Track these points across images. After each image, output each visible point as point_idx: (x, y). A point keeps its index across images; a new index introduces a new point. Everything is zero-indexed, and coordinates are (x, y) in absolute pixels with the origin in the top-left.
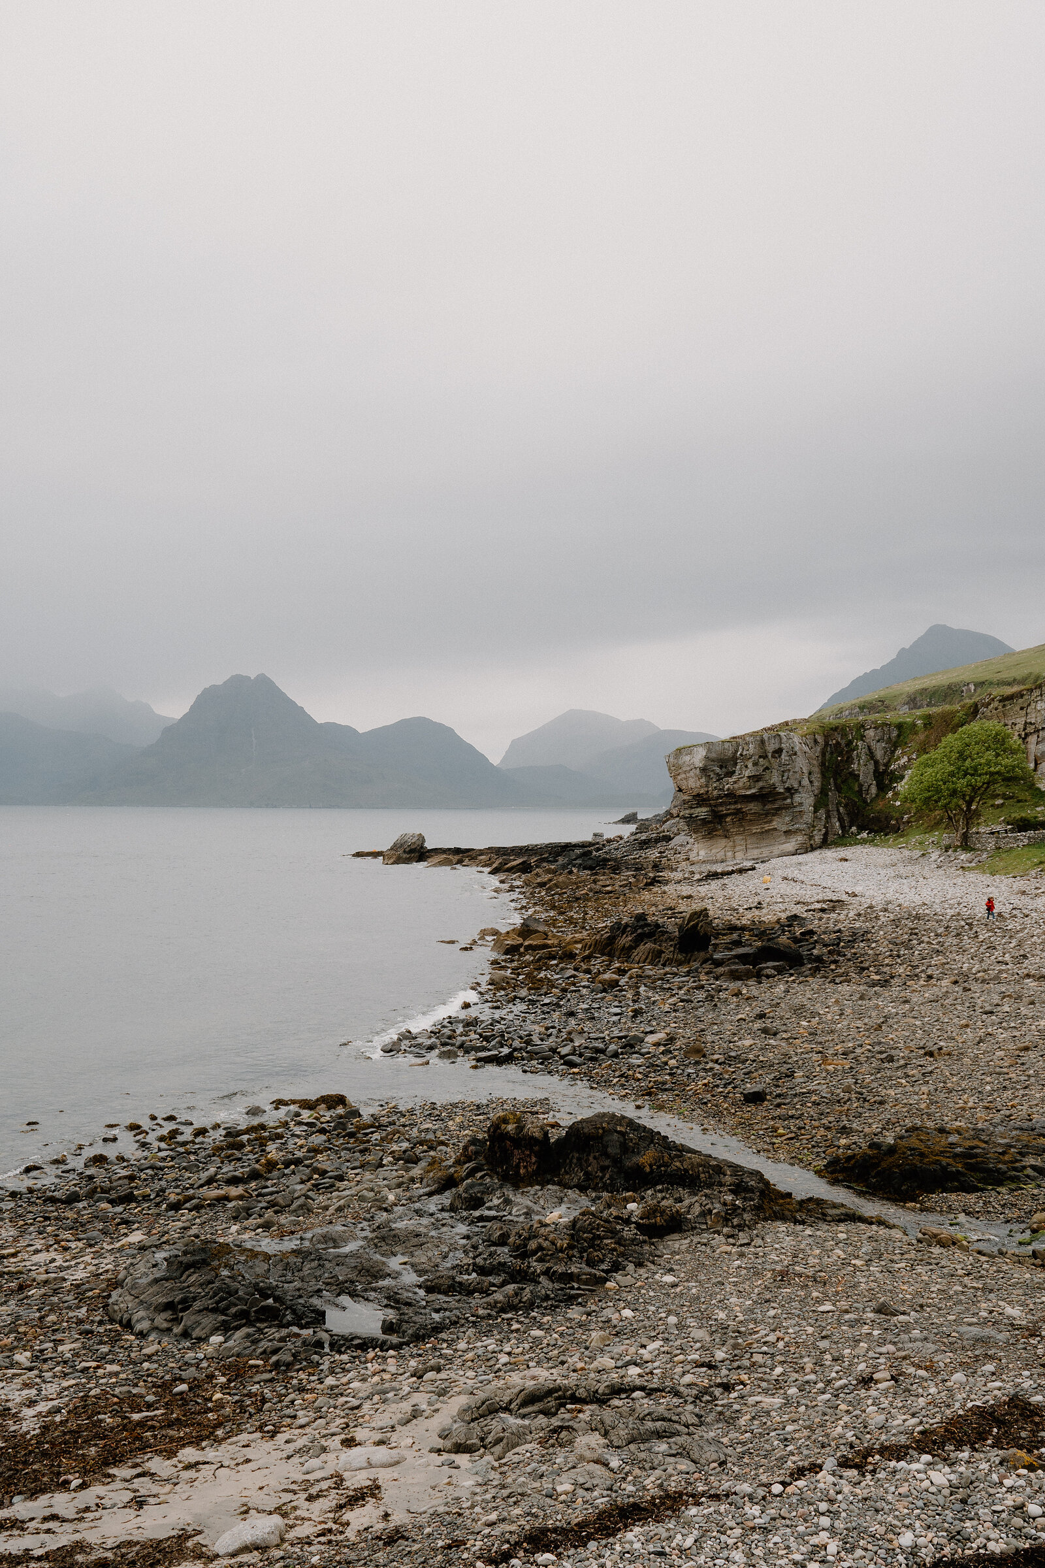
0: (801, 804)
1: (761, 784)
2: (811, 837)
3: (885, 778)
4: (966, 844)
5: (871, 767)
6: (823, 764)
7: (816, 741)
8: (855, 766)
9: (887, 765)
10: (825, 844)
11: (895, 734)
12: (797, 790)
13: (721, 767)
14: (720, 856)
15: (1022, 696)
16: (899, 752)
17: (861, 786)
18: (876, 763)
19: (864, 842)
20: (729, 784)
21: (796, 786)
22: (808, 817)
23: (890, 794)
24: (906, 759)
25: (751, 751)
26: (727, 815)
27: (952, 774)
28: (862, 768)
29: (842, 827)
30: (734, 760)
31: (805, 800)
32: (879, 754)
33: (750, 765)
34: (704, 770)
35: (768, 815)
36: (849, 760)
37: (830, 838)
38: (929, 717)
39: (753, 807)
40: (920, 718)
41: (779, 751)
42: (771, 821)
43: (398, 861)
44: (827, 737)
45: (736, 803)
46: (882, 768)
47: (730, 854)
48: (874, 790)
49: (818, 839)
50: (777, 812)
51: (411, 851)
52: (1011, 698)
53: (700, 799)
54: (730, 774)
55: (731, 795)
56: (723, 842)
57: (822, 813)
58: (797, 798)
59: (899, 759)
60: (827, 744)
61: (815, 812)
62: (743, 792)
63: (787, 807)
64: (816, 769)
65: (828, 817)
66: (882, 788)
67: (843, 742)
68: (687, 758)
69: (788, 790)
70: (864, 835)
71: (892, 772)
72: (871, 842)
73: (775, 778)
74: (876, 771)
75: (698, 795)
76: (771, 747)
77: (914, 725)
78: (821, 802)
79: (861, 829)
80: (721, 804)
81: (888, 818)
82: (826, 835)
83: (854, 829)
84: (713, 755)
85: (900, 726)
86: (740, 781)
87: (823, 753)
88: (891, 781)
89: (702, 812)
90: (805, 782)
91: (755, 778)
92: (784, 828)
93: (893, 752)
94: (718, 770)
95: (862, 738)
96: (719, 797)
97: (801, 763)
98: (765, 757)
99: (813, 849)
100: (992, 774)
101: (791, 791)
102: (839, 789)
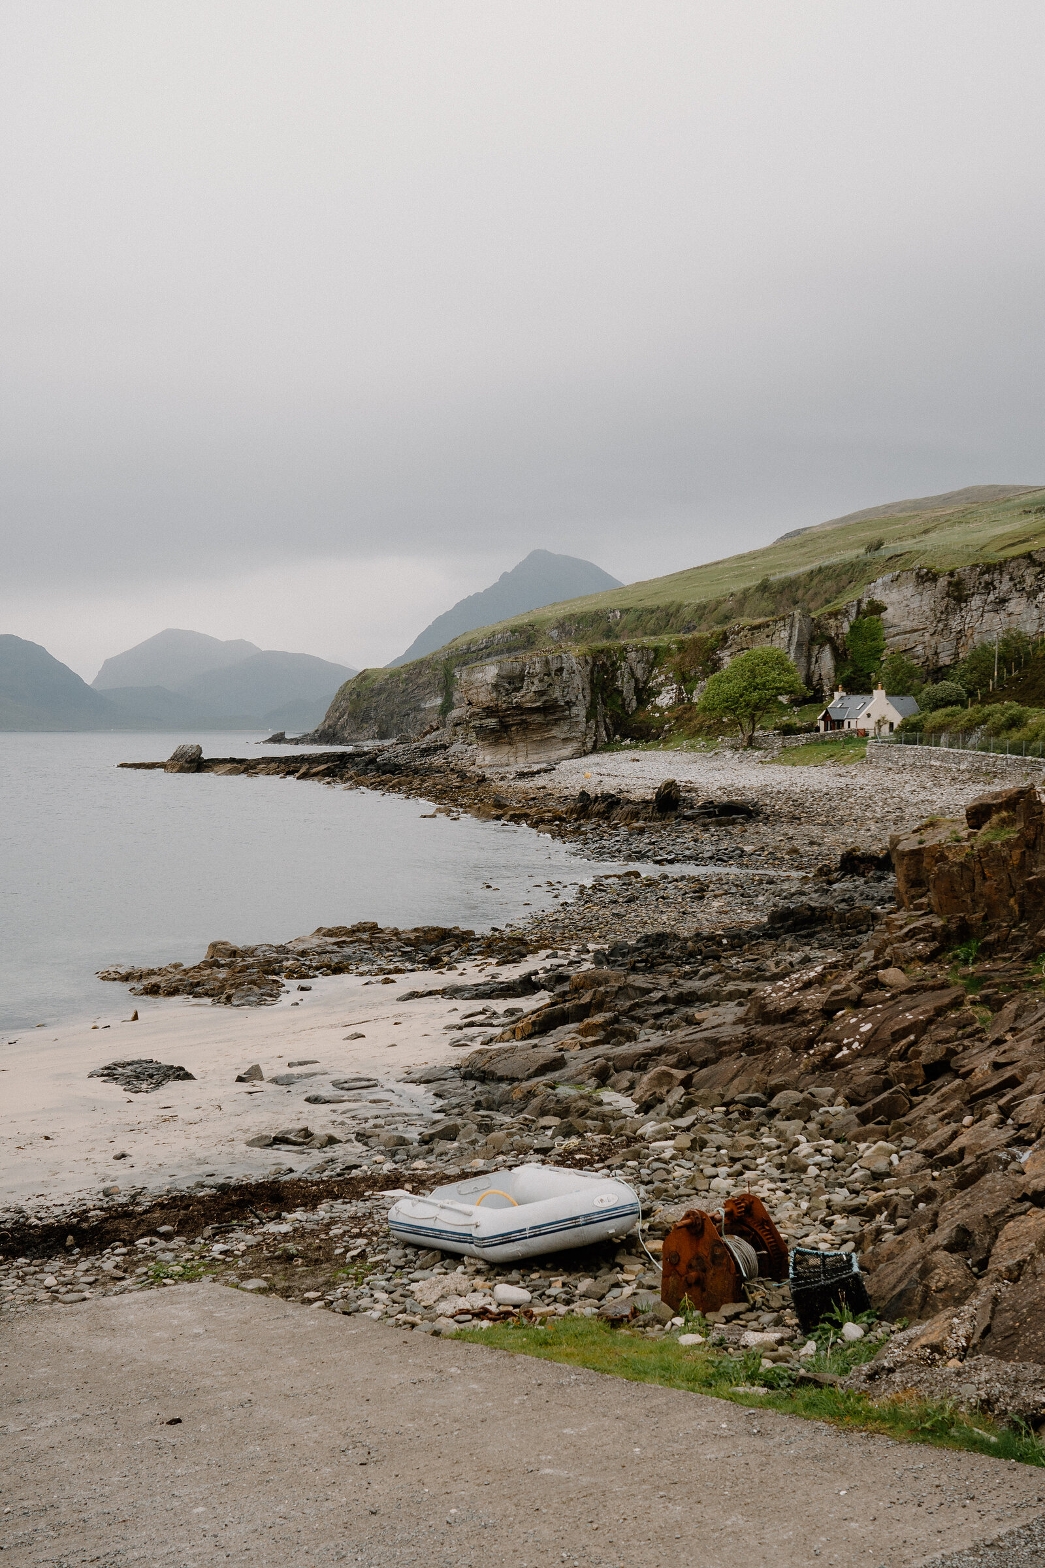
0: (577, 715)
1: (545, 698)
2: (584, 744)
3: (645, 694)
4: (752, 743)
5: (633, 684)
6: (591, 681)
7: (586, 662)
8: (619, 683)
9: (646, 682)
10: (595, 750)
11: (652, 656)
12: (574, 704)
13: (509, 683)
14: (504, 760)
15: (768, 626)
16: (656, 671)
17: (624, 700)
18: (637, 680)
19: (628, 748)
20: (516, 698)
21: (574, 700)
22: (582, 727)
23: (649, 707)
24: (663, 677)
25: (538, 670)
26: (512, 725)
27: (745, 689)
28: (625, 685)
29: (608, 735)
30: (522, 678)
31: (580, 711)
32: (639, 673)
33: (536, 681)
34: (495, 686)
35: (547, 725)
36: (614, 678)
37: (599, 745)
38: (682, 642)
39: (537, 718)
40: (675, 642)
41: (561, 670)
42: (551, 730)
43: (182, 770)
44: (594, 658)
45: (522, 714)
46: (641, 685)
47: (512, 759)
48: (634, 704)
49: (589, 745)
50: (556, 722)
51: (192, 761)
52: (758, 627)
53: (489, 711)
54: (518, 689)
55: (519, 707)
56: (506, 749)
57: (592, 723)
58: (574, 710)
59: (656, 677)
60: (595, 664)
61: (587, 722)
62: (529, 705)
63: (566, 718)
64: (587, 686)
65: (597, 726)
66: (642, 702)
67: (608, 663)
68: (480, 675)
69: (567, 703)
70: (628, 742)
71: (651, 689)
72: (636, 747)
73: (557, 693)
74: (636, 688)
75: (488, 707)
76: (554, 666)
77: (669, 649)
78: (591, 714)
79: (624, 737)
80: (509, 716)
81: (649, 727)
82: (595, 742)
83: (617, 737)
84: (504, 673)
85: (656, 650)
86: (527, 695)
87: (592, 672)
88: (649, 696)
89: (491, 722)
90: (581, 697)
91: (540, 693)
92: (563, 736)
93: (651, 672)
94: (507, 686)
95: (625, 659)
96: (508, 709)
97: (578, 681)
98: (549, 675)
99: (586, 754)
100: (778, 688)
101: (569, 704)
102: (604, 703)
